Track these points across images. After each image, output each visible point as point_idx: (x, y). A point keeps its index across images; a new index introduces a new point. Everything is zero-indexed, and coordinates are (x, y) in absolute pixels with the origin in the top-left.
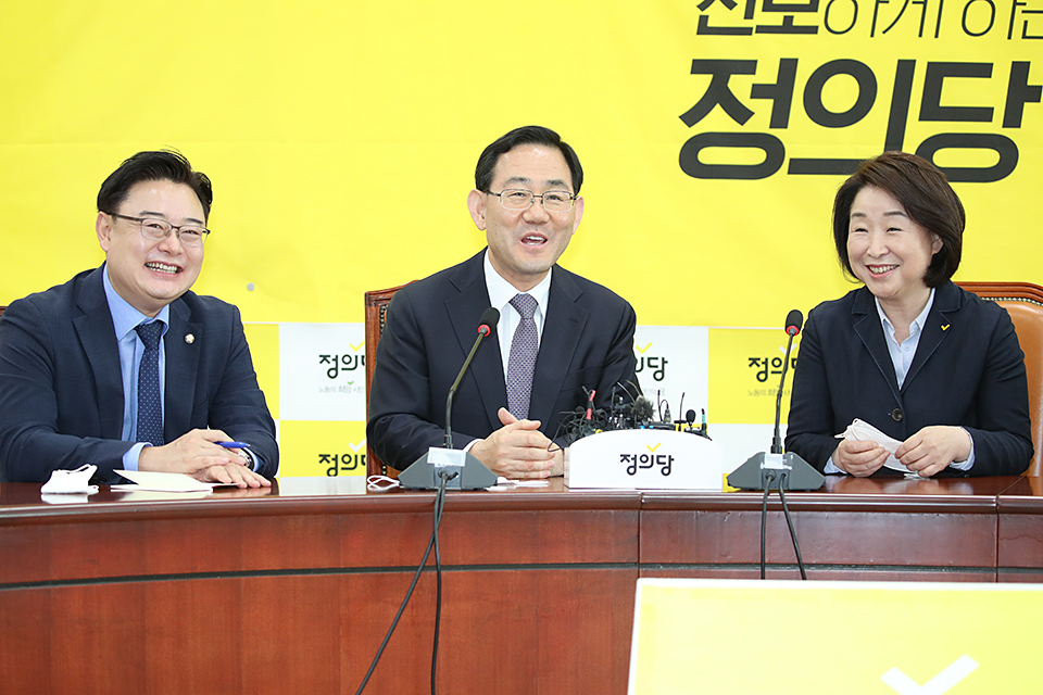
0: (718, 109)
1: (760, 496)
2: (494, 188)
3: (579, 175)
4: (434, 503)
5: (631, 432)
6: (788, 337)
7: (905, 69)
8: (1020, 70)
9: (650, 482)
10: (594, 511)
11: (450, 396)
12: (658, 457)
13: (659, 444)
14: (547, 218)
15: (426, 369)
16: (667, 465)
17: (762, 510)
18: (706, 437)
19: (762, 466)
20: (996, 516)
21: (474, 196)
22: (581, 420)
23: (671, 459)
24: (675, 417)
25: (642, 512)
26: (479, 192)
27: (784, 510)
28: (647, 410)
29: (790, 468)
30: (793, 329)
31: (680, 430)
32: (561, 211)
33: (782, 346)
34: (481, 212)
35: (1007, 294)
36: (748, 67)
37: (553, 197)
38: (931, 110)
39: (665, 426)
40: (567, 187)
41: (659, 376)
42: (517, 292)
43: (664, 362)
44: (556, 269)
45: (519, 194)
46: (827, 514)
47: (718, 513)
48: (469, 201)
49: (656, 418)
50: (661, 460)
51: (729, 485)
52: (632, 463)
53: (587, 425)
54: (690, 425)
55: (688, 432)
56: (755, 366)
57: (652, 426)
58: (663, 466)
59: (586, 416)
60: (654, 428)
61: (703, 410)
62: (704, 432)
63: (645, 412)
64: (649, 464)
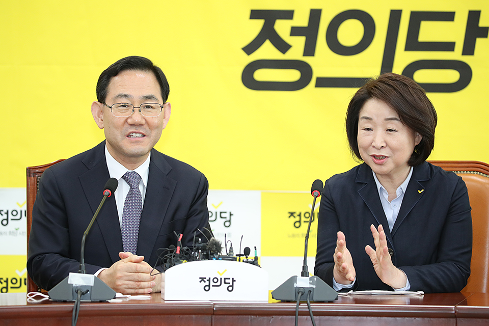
0: (268, 44)
1: (293, 305)
4: (72, 311)
5: (207, 262)
6: (313, 198)
7: (395, 16)
8: (474, 16)
9: (219, 296)
10: (181, 316)
11: (84, 238)
12: (225, 279)
13: (226, 270)
14: (143, 122)
15: (66, 223)
16: (231, 284)
17: (295, 315)
18: (258, 265)
19: (295, 285)
20: (455, 319)
22: (173, 254)
23: (233, 281)
24: (236, 252)
25: (214, 316)
26: (99, 103)
27: (310, 315)
28: (217, 247)
29: (314, 287)
31: (239, 261)
32: (152, 116)
33: (309, 204)
34: (101, 116)
35: (463, 169)
36: (288, 15)
37: (148, 107)
38: (413, 44)
39: (230, 258)
40: (157, 99)
41: (227, 224)
42: (127, 170)
43: (231, 215)
44: (154, 152)
45: (124, 106)
46: (339, 318)
47: (265, 317)
48: (92, 109)
49: (224, 253)
50: (227, 281)
51: (273, 298)
52: (207, 283)
53: (177, 257)
54: (247, 257)
55: (245, 262)
56: (292, 217)
57: (221, 258)
58: (228, 285)
59: (176, 251)
60: (222, 259)
61: (255, 247)
62: (256, 262)
63: (216, 248)
64: (218, 283)
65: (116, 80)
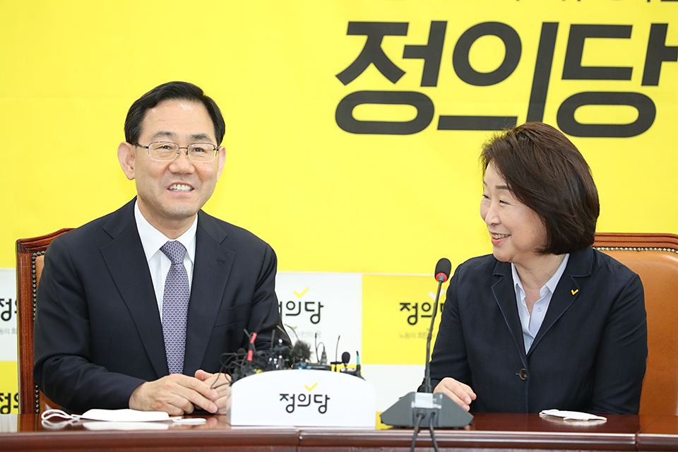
0: (372, 69)
1: (410, 433)
2: (142, 141)
3: (220, 127)
5: (290, 372)
6: (438, 283)
7: (549, 31)
8: (658, 31)
9: (307, 421)
10: (255, 448)
12: (315, 396)
13: (316, 384)
14: (192, 170)
15: (86, 312)
16: (324, 404)
17: (410, 446)
18: (360, 377)
19: (414, 405)
21: (123, 148)
22: (243, 361)
23: (327, 398)
24: (331, 358)
25: (300, 448)
26: (128, 144)
27: (433, 446)
28: (304, 351)
29: (440, 407)
30: (442, 276)
31: (335, 370)
33: (432, 292)
34: (131, 162)
35: (653, 245)
36: (400, 29)
37: (198, 150)
38: (574, 70)
39: (322, 366)
40: (210, 140)
41: (315, 319)
42: (167, 239)
43: (320, 306)
44: (201, 214)
45: (166, 147)
47: (371, 449)
48: (119, 152)
49: (314, 359)
50: (318, 399)
51: (382, 422)
52: (291, 402)
53: (248, 365)
54: (345, 366)
55: (343, 372)
56: (405, 310)
57: (309, 367)
58: (320, 404)
59: (247, 358)
60: (312, 369)
61: (357, 352)
62: (358, 372)
63: (303, 354)
64: (306, 402)
65: (153, 112)
